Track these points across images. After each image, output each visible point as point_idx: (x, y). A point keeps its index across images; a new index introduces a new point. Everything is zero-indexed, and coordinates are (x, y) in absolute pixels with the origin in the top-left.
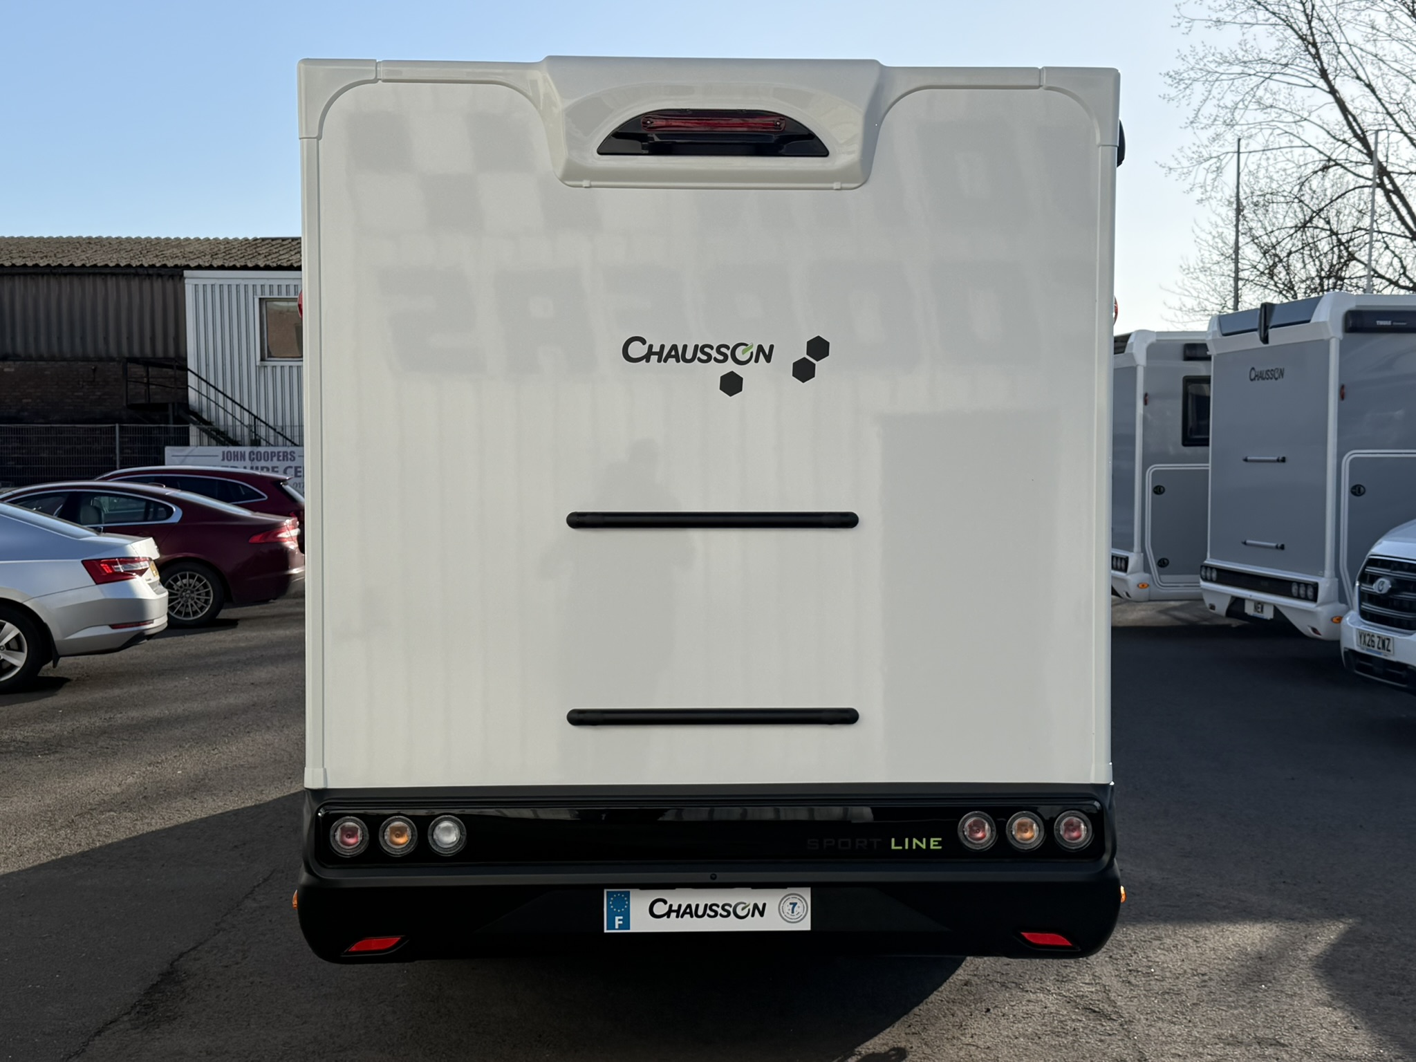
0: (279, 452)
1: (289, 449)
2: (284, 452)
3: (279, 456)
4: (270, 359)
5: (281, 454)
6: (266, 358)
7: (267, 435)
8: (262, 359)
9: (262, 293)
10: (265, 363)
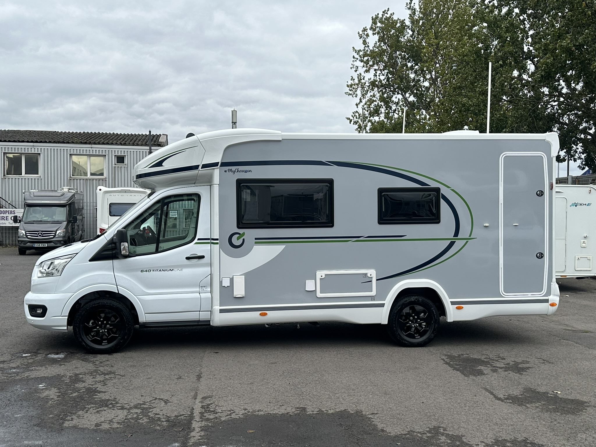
0: (9, 211)
1: (13, 210)
2: (11, 211)
3: (9, 212)
4: (7, 175)
5: (10, 212)
6: (6, 175)
7: (6, 205)
8: (4, 176)
9: (5, 150)
10: (5, 177)
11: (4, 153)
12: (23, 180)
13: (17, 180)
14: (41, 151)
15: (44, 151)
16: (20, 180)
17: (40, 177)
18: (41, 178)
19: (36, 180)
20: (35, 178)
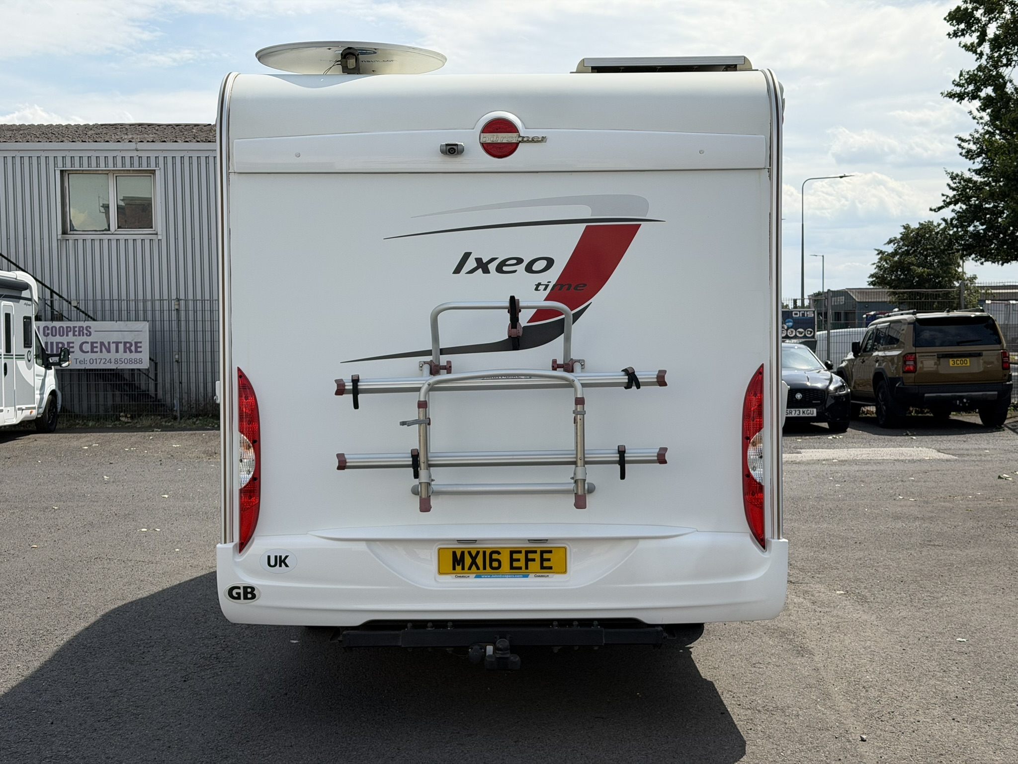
0: (74, 327)
1: (86, 325)
2: (79, 327)
3: (75, 331)
4: (72, 232)
5: (77, 329)
6: (68, 231)
8: (64, 232)
9: (64, 164)
10: (67, 236)
11: (62, 171)
12: (114, 243)
13: (97, 243)
14: (157, 165)
15: (165, 164)
16: (105, 243)
17: (157, 234)
18: (160, 237)
19: (147, 243)
20: (142, 237)
